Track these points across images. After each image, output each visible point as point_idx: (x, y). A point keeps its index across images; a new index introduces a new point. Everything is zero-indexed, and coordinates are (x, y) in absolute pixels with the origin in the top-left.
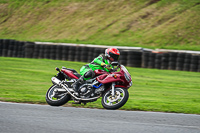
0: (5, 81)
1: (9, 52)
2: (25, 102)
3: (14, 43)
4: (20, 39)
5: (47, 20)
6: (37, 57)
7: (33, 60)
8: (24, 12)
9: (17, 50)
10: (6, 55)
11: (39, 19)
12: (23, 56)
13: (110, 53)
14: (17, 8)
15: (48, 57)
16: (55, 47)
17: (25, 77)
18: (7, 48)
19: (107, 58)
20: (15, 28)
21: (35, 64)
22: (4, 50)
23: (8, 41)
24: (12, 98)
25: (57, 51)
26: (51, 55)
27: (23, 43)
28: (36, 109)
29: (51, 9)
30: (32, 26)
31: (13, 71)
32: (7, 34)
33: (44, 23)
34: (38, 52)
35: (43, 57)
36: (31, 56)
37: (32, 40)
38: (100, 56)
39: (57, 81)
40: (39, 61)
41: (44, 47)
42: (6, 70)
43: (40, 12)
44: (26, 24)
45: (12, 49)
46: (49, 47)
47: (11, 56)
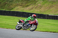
0: (40, 26)
1: (41, 17)
2: (46, 32)
3: (43, 15)
4: (44, 14)
5: (52, 8)
6: (49, 19)
7: (48, 20)
8: (46, 6)
9: (44, 17)
10: (40, 18)
11: (50, 8)
12: (45, 18)
13: (33, 16)
14: (44, 5)
15: (53, 19)
16: (55, 16)
17: (46, 25)
18: (41, 16)
19: (32, 17)
20: (43, 11)
21: (49, 21)
22: (40, 17)
23: (41, 14)
24: (42, 31)
25: (55, 17)
26: (54, 18)
27: (45, 15)
28: (49, 34)
29: (54, 5)
30: (48, 10)
31: (42, 23)
32: (41, 12)
33: (51, 9)
34: (50, 17)
35: (51, 19)
36: (48, 19)
37: (48, 14)
38: (30, 17)
39: (18, 23)
40: (50, 20)
41: (51, 16)
42: (40, 23)
43: (50, 6)
44: (46, 9)
45: (42, 17)
46: (53, 16)
47: (42, 19)
